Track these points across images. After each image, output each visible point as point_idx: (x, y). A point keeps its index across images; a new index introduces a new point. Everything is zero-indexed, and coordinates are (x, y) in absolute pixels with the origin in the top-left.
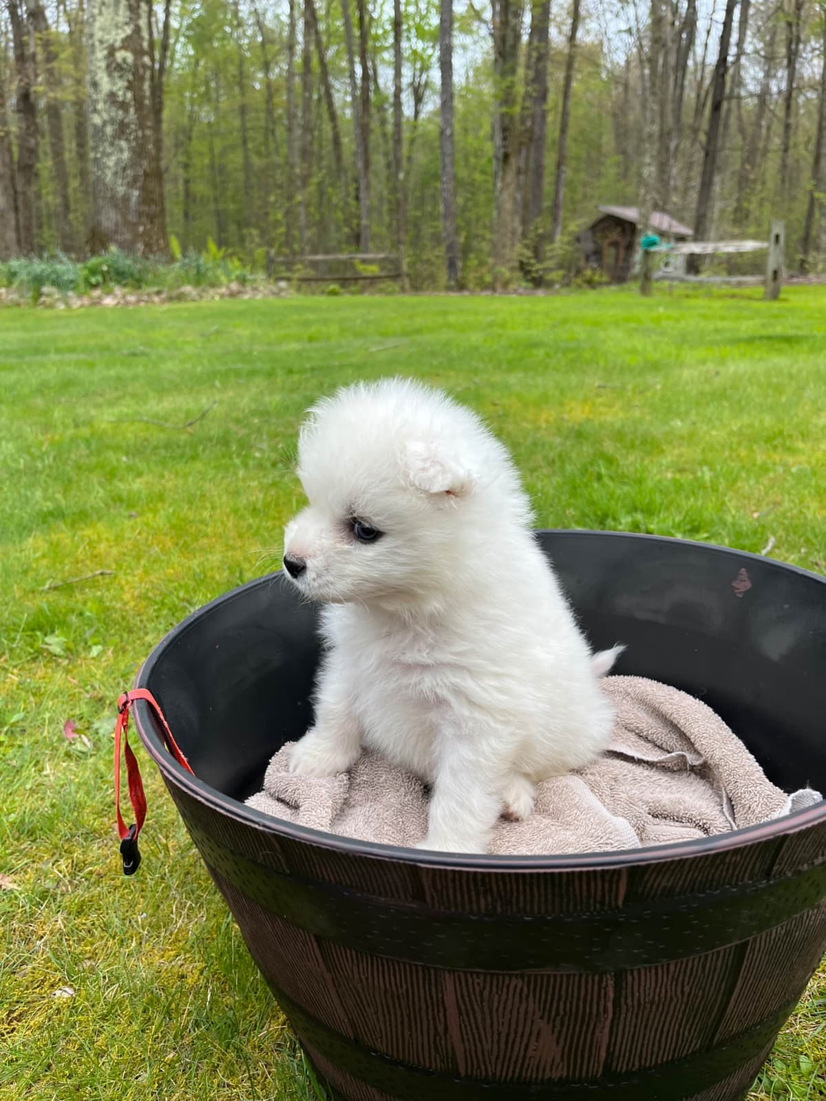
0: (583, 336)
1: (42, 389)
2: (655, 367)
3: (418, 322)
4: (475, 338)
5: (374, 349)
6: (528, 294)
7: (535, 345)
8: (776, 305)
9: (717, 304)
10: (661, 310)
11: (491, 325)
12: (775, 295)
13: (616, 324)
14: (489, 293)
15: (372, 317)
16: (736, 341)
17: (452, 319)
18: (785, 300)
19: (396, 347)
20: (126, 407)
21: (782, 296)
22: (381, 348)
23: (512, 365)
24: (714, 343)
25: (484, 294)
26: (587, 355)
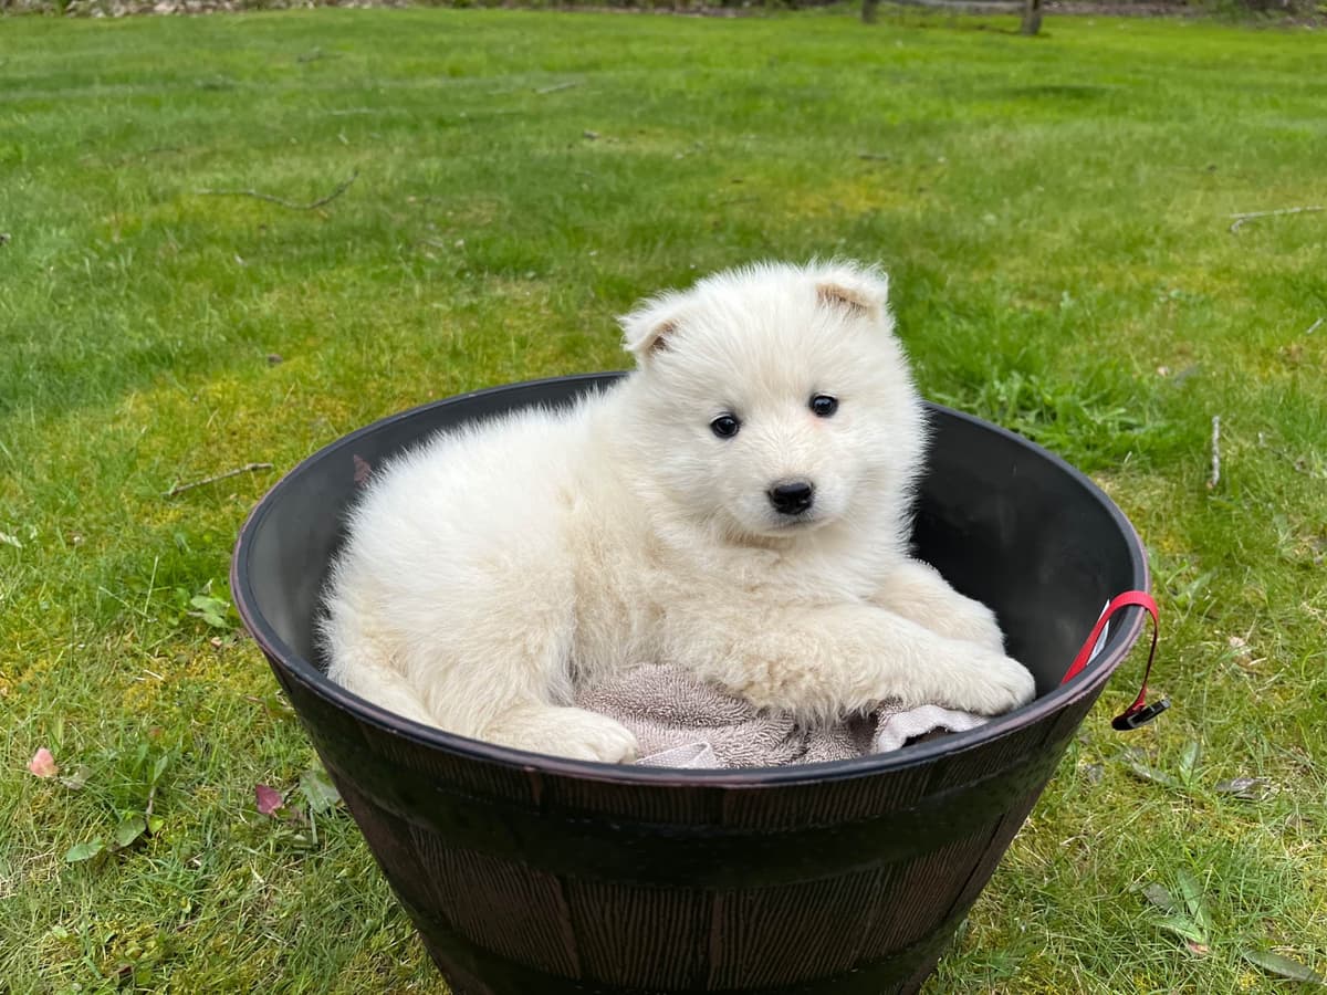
0: (815, 80)
1: (92, 139)
2: (925, 129)
3: (592, 51)
4: (675, 79)
5: (542, 91)
6: (715, 15)
7: (756, 92)
8: (1038, 42)
9: (967, 38)
10: (899, 44)
11: (688, 59)
12: (1034, 29)
13: (851, 63)
14: (665, 10)
15: (528, 42)
16: (1016, 94)
17: (635, 48)
18: (1047, 36)
19: (573, 87)
20: (221, 174)
21: (1044, 29)
22: (553, 88)
23: (737, 122)
24: (985, 96)
25: (659, 12)
26: (831, 109)
